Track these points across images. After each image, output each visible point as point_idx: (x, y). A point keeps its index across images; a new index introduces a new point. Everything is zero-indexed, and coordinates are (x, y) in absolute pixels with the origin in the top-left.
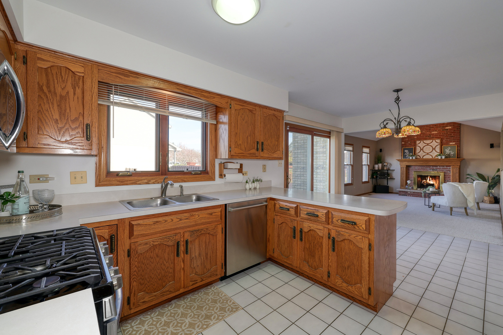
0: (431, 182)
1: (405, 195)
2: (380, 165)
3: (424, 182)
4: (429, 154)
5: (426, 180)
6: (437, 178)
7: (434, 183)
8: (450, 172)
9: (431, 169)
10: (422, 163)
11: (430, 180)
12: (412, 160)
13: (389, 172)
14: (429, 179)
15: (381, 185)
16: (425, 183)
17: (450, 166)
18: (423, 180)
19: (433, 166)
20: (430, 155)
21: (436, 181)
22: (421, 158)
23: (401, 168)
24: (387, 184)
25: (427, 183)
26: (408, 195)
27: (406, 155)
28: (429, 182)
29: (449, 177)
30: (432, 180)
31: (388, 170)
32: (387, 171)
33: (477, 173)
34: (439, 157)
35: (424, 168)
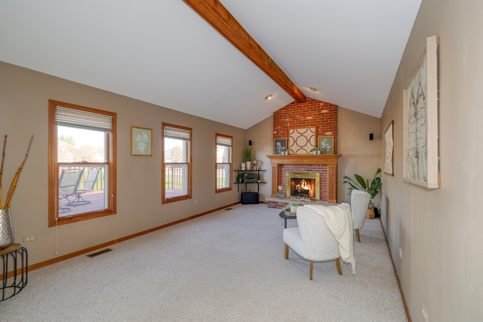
0: (306, 188)
1: (275, 208)
2: (249, 164)
3: (298, 187)
4: (303, 148)
5: (301, 185)
6: (312, 181)
7: (309, 189)
8: (327, 173)
9: (306, 169)
10: (294, 160)
11: (304, 185)
12: (284, 157)
13: (260, 173)
14: (303, 183)
15: (251, 191)
16: (300, 188)
17: (326, 165)
18: (297, 184)
19: (308, 165)
20: (305, 149)
21: (311, 185)
22: (295, 153)
23: (273, 167)
24: (258, 191)
25: (302, 188)
26: (278, 207)
27: (278, 150)
28: (304, 188)
29: (325, 181)
30: (307, 184)
31: (259, 171)
32: (257, 172)
33: (355, 175)
34: (314, 153)
35: (298, 168)
